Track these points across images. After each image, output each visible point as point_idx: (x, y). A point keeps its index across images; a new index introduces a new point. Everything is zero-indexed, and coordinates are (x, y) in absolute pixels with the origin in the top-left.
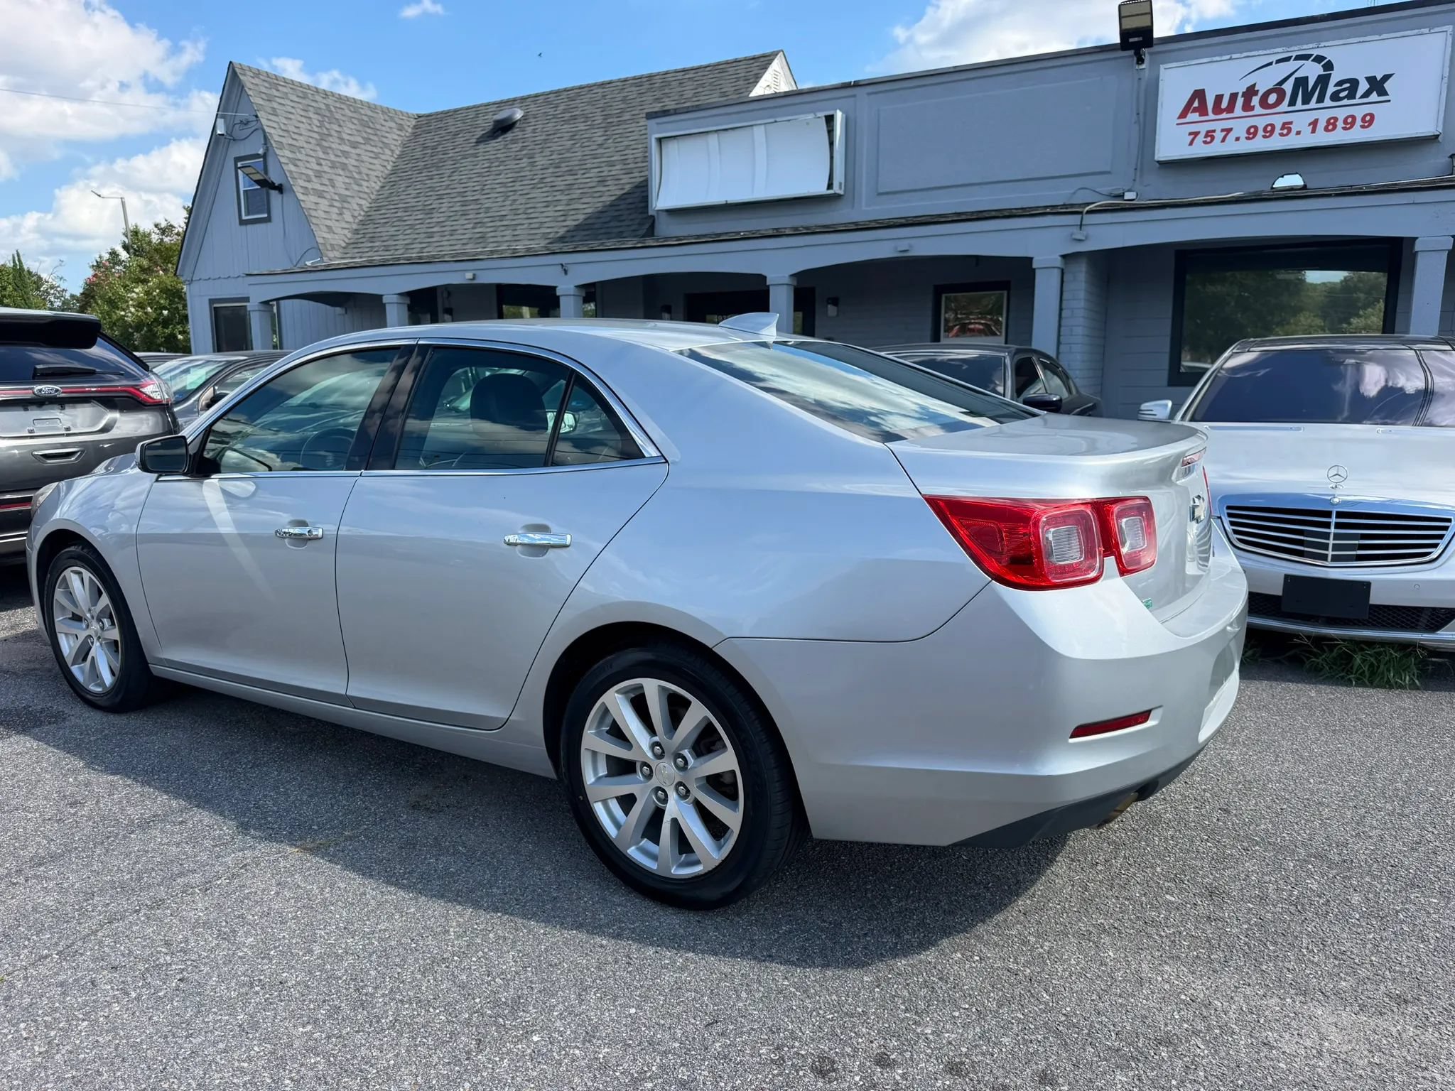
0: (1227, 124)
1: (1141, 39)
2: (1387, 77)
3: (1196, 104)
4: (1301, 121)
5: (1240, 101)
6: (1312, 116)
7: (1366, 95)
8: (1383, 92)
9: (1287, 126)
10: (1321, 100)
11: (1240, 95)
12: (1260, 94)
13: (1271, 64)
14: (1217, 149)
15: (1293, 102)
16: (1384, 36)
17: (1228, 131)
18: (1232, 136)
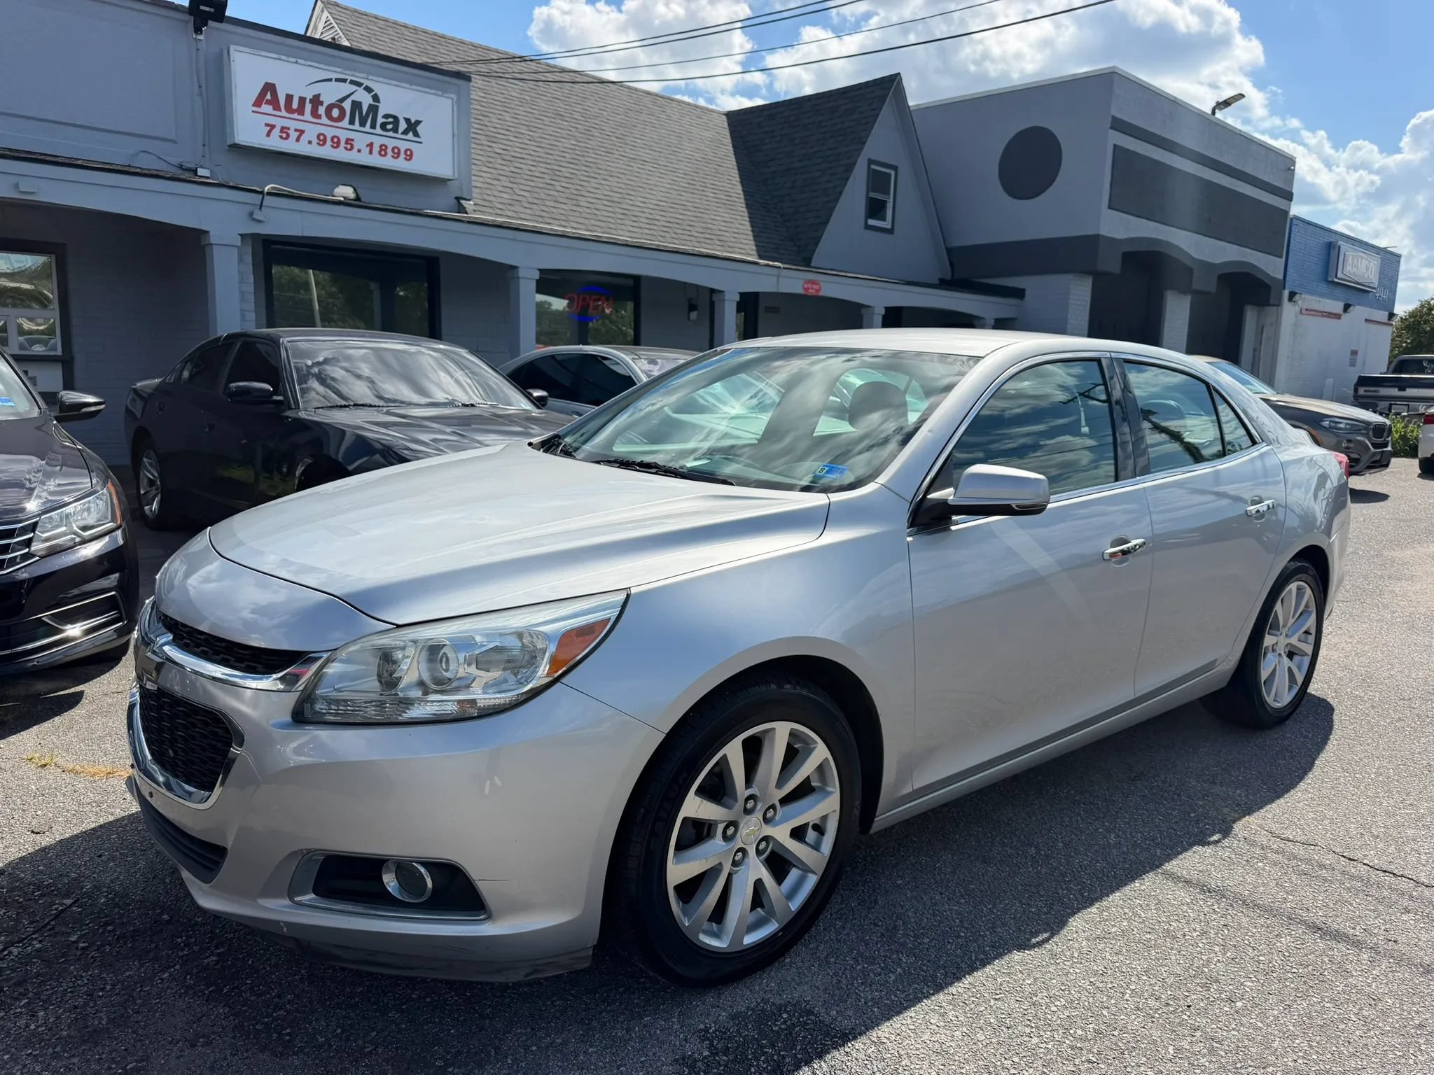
0: (301, 126)
1: (212, 10)
2: (418, 122)
3: (268, 97)
4: (361, 140)
5: (308, 107)
6: (370, 139)
7: (405, 132)
8: (416, 134)
9: (349, 141)
10: (373, 126)
11: (308, 101)
12: (325, 105)
13: (330, 80)
14: (290, 146)
15: (352, 122)
16: (414, 87)
17: (302, 132)
18: (304, 138)
